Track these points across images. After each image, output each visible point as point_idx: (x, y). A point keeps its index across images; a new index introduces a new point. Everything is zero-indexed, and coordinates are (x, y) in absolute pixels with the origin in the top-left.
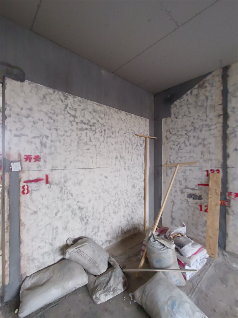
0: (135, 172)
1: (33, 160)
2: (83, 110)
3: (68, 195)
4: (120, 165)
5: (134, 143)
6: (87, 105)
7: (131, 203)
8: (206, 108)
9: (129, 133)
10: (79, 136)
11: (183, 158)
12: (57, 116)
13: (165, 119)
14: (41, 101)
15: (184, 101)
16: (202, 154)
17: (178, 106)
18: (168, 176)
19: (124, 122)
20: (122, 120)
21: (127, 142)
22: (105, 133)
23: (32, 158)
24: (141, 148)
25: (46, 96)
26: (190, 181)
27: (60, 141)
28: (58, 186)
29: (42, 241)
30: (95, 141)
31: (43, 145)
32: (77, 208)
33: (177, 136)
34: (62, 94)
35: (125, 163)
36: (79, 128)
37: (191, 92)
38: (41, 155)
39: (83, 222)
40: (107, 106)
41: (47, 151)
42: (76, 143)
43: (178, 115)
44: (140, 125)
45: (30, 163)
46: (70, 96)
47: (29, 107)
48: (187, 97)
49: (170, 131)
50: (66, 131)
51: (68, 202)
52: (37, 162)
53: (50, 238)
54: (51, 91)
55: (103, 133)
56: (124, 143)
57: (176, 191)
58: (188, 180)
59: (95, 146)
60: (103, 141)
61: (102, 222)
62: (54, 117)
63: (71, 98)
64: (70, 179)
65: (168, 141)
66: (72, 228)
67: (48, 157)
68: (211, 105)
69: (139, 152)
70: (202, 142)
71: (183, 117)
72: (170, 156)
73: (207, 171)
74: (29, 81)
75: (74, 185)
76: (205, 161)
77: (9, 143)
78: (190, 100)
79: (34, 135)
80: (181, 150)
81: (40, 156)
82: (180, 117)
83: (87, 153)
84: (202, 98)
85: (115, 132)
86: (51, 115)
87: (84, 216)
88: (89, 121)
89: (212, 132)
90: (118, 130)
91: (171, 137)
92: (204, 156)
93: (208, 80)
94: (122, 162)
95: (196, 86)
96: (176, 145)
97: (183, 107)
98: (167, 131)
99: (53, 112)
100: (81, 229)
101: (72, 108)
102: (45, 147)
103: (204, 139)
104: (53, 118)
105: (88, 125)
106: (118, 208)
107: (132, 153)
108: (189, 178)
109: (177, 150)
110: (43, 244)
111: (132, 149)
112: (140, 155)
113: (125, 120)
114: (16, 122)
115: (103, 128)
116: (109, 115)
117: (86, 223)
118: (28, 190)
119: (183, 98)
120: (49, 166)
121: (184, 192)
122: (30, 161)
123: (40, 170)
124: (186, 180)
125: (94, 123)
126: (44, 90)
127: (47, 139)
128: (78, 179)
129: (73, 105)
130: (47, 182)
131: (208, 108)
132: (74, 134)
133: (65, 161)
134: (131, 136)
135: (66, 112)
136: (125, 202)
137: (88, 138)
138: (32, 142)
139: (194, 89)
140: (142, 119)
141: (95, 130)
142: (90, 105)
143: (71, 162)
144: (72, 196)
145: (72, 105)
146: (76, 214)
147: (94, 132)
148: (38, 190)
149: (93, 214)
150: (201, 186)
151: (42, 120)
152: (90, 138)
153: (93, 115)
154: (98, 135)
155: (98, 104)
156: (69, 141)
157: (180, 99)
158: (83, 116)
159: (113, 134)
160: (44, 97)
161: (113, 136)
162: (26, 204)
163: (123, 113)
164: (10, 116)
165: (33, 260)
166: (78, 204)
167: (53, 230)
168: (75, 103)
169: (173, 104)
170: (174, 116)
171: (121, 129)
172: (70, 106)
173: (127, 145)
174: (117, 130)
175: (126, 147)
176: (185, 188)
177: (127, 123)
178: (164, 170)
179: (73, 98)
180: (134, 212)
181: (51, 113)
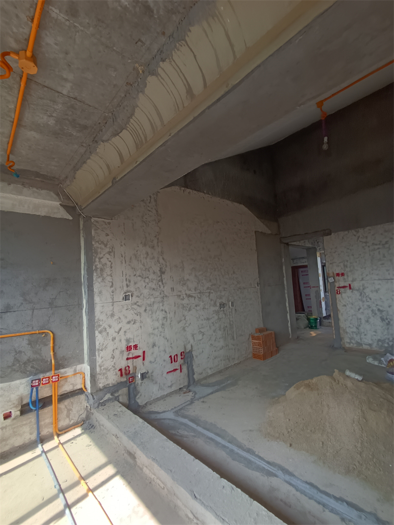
1: (340, 276)
2: (373, 235)
3: (367, 299)
6: (377, 230)
10: (371, 255)
12: (352, 246)
14: (341, 241)
23: (340, 274)
27: (356, 262)
28: (358, 291)
29: (350, 324)
30: (390, 256)
31: (345, 266)
32: (377, 310)
34: (354, 231)
36: (371, 249)
38: (345, 272)
39: (384, 322)
41: (348, 269)
42: (370, 261)
47: (335, 247)
50: (360, 255)
51: (368, 303)
52: (343, 277)
53: (356, 324)
54: (346, 232)
59: (391, 260)
62: (350, 247)
63: (361, 230)
64: (367, 287)
66: (373, 323)
67: (349, 273)
74: (334, 233)
75: (372, 291)
79: (340, 262)
83: (382, 267)
86: (348, 247)
87: (385, 318)
88: (381, 241)
99: (349, 245)
100: (383, 327)
101: (363, 237)
102: (347, 267)
105: (380, 245)
117: (388, 324)
118: (339, 292)
120: (350, 279)
123: (345, 281)
125: (387, 242)
126: (342, 234)
127: (347, 262)
128: (375, 288)
129: (364, 235)
130: (350, 288)
132: (367, 255)
133: (362, 275)
135: (358, 242)
137: (382, 255)
138: (339, 266)
141: (388, 247)
142: (380, 228)
143: (367, 275)
144: (370, 299)
146: (376, 314)
147: (387, 249)
148: (345, 293)
151: (343, 252)
152: (384, 254)
153: (384, 235)
156: (364, 261)
158: (374, 240)
160: (343, 238)
162: (339, 300)
165: (346, 332)
166: (377, 306)
167: (358, 319)
168: (365, 233)
172: (361, 236)
179: (363, 230)
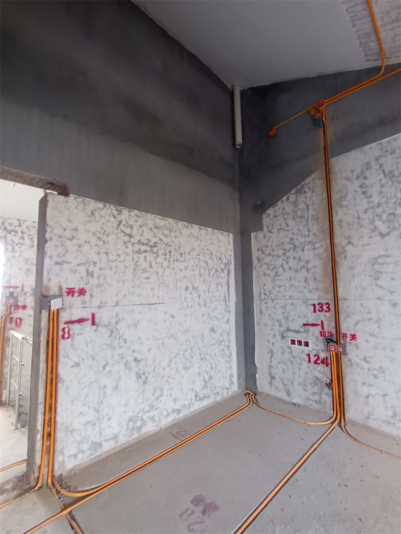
0: (214, 309)
1: (76, 294)
2: (141, 226)
3: (120, 341)
4: (193, 299)
5: (211, 267)
6: (146, 220)
7: (209, 355)
8: (307, 220)
9: (204, 253)
10: (135, 261)
11: (281, 288)
12: (108, 236)
13: (255, 233)
14: (89, 219)
15: (278, 209)
16: (305, 281)
17: (271, 217)
18: (262, 314)
19: (197, 240)
20: (194, 237)
21: (202, 266)
22: (170, 255)
23: (75, 292)
24: (222, 274)
25: (94, 212)
26: (292, 320)
27: (111, 268)
28: (107, 328)
29: (84, 405)
30: (157, 267)
31: (90, 274)
32: (132, 360)
33: (272, 257)
34: (114, 208)
35: (199, 296)
36: (135, 250)
37: (288, 198)
38: (87, 288)
39: (140, 380)
40: (173, 219)
41: (94, 282)
42: (132, 270)
43: (272, 228)
44: (219, 242)
45: (73, 298)
46: (125, 209)
47: (74, 228)
48: (282, 204)
49: (262, 250)
50: (119, 255)
51: (120, 351)
52: (82, 297)
53: (96, 402)
54: (101, 205)
55: (168, 256)
56: (197, 267)
57: (274, 335)
58: (290, 319)
59: (157, 274)
60: (168, 267)
61: (167, 381)
62: (105, 238)
63: (125, 212)
64: (123, 319)
65: (260, 264)
66: (125, 389)
67: (95, 290)
68: (313, 216)
69: (220, 280)
70: (306, 266)
71: (278, 231)
72: (264, 285)
73: (314, 305)
74: (75, 196)
75: (129, 327)
76: (310, 291)
77: (48, 273)
78: (287, 209)
79: (79, 262)
80: (278, 276)
81: (85, 288)
82: (275, 230)
83: (147, 283)
84: (302, 206)
85: (185, 253)
86: (100, 236)
87: (142, 372)
88: (149, 240)
89: (317, 251)
90: (189, 251)
91: (264, 258)
92: (308, 284)
93: (308, 184)
94: (195, 295)
95: (294, 191)
96: (271, 269)
97: (278, 218)
98: (258, 249)
99: (102, 231)
100: (137, 390)
101: (127, 225)
102: (92, 276)
103: (307, 262)
104: (103, 239)
105: (147, 246)
106: (190, 362)
107: (209, 281)
108: (291, 316)
109: (273, 276)
110: (85, 409)
111: (209, 276)
112: (220, 285)
113: (198, 236)
114: (58, 246)
115: (168, 249)
116: (176, 231)
117: (145, 382)
118: (69, 334)
119: (277, 205)
120: (96, 302)
121: (286, 337)
122: (73, 296)
123: (84, 307)
124: (287, 318)
125: (156, 243)
126: (93, 204)
127: (95, 266)
128: (134, 319)
129: (128, 221)
130: (93, 323)
131: (309, 220)
132: (129, 258)
133: (117, 295)
134: (207, 258)
135: (119, 231)
136: (200, 353)
137: (148, 263)
138: (76, 271)
139: (291, 194)
140: (222, 234)
141: (156, 252)
142: (150, 219)
143: (125, 296)
144: (125, 342)
145: (126, 221)
146: (130, 369)
147: (155, 255)
148: (82, 334)
149: (154, 369)
150: (307, 327)
151: (89, 242)
152: (151, 262)
153: (154, 233)
154: (160, 259)
155: (161, 217)
156: (123, 268)
157: (274, 207)
158: (141, 235)
159: (181, 257)
160: (92, 213)
161: (181, 259)
162: (65, 352)
163: (196, 227)
164: (51, 239)
165: (72, 431)
166: (134, 354)
167: (100, 389)
168: (131, 219)
169: (265, 214)
170: (267, 230)
171: (193, 249)
172: (124, 222)
173: (202, 271)
174: (187, 250)
175: (200, 274)
176: (286, 331)
177: (201, 240)
178: (256, 305)
179: (129, 212)
180: (214, 369)
181: (100, 233)
